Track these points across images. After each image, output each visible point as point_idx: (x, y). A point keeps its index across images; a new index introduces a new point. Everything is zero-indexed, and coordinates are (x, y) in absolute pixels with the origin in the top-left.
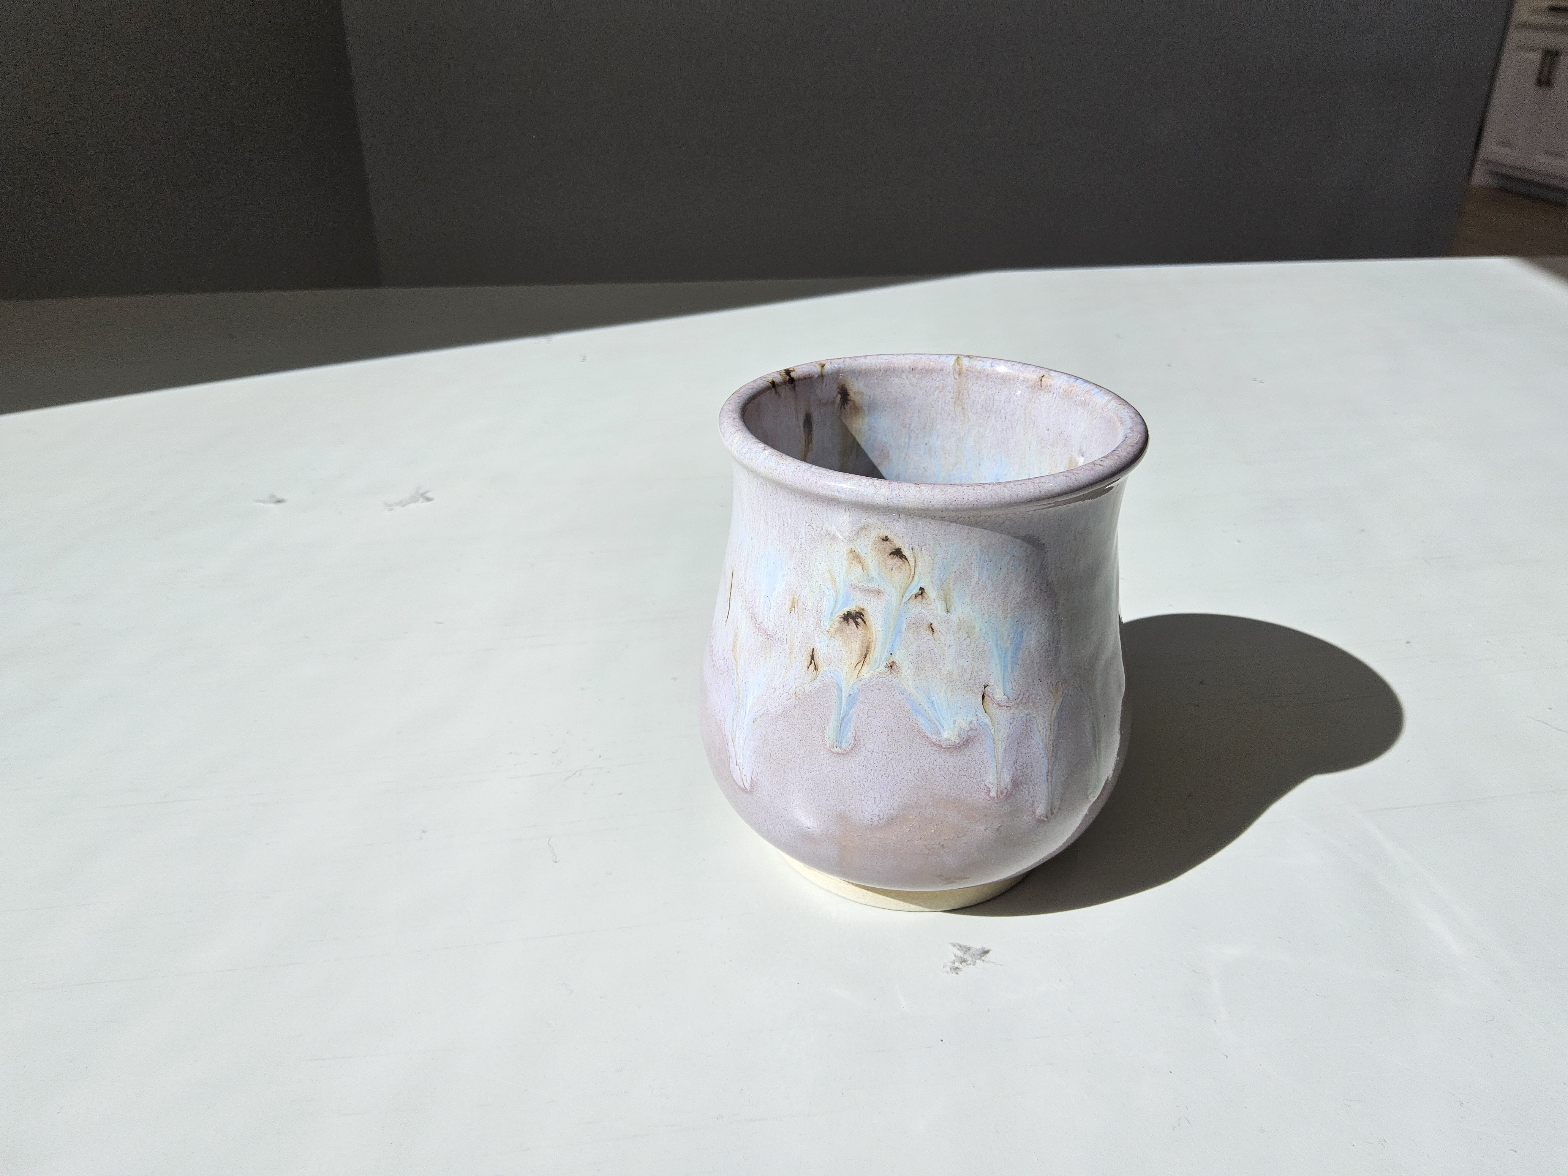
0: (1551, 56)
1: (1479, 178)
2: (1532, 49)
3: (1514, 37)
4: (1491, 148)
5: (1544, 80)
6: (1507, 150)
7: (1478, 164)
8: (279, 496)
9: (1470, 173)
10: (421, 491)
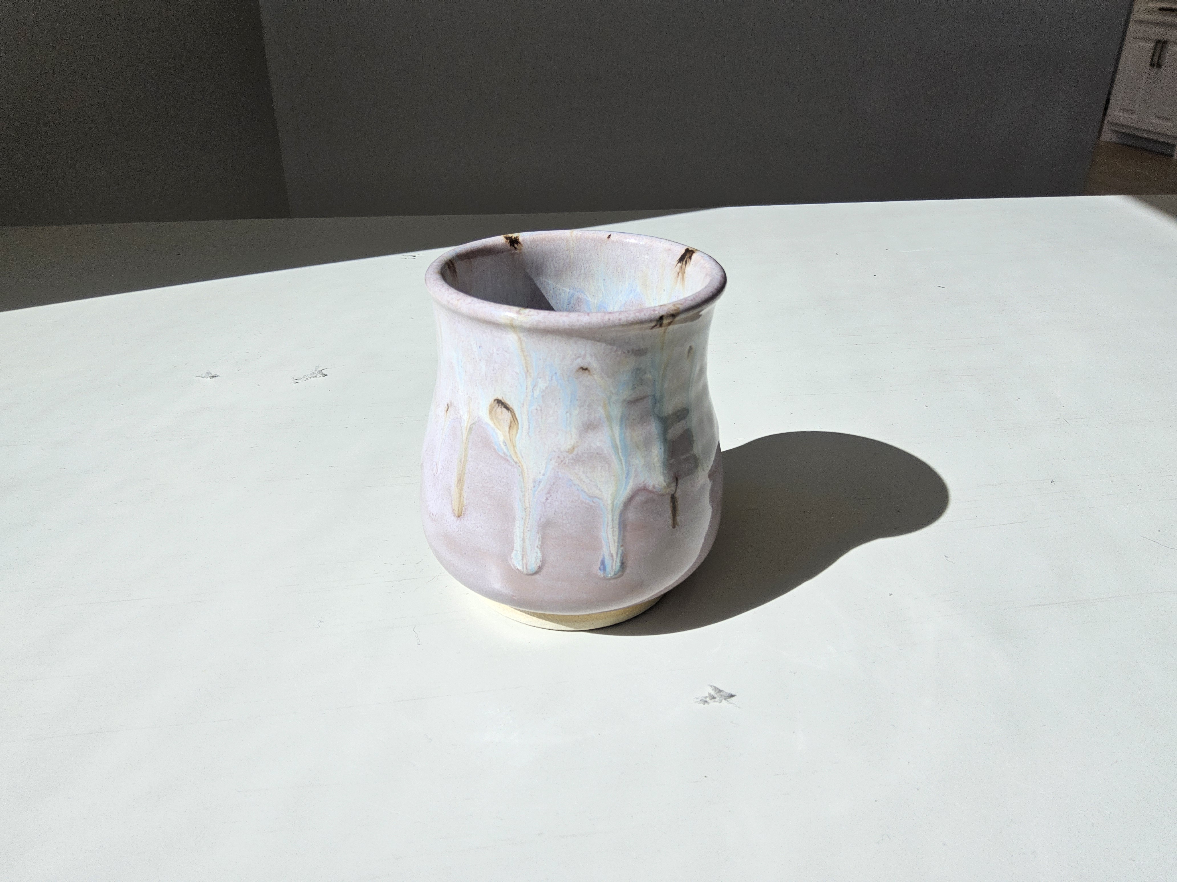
0: (1161, 45)
1: (1107, 136)
2: (1146, 39)
3: (1133, 30)
4: (1115, 113)
5: (1156, 63)
6: (1128, 115)
7: (1106, 126)
8: (214, 374)
9: (1100, 132)
10: (320, 369)
